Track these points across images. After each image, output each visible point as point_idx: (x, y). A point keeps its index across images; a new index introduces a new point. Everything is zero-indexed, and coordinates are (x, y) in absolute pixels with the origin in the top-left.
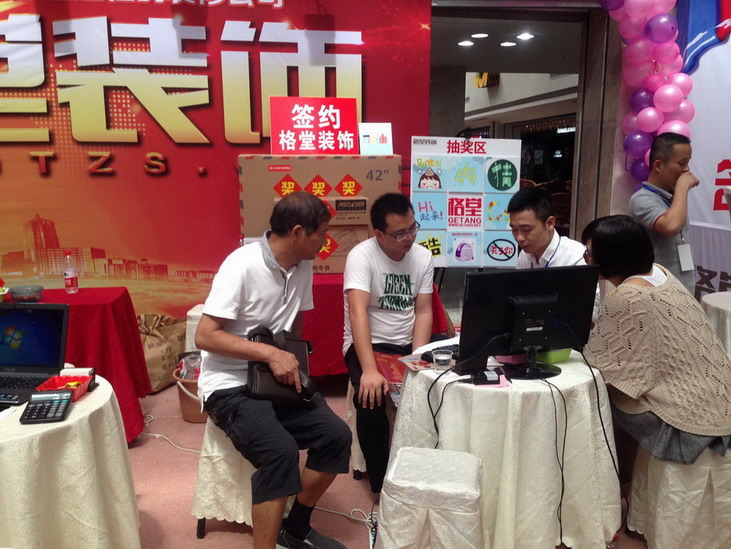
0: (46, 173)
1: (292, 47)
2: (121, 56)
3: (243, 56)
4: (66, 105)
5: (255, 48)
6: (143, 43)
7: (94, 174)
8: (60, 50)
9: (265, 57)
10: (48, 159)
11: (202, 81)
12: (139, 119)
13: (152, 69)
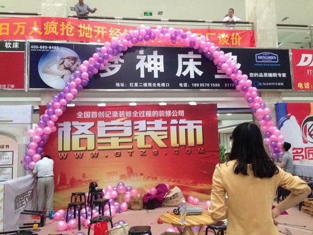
0: (131, 156)
1: (186, 125)
2: (149, 129)
3: (175, 127)
4: (136, 140)
5: (178, 125)
6: (153, 125)
7: (141, 155)
8: (136, 128)
9: (180, 127)
10: (132, 152)
11: (166, 133)
12: (152, 142)
13: (155, 131)
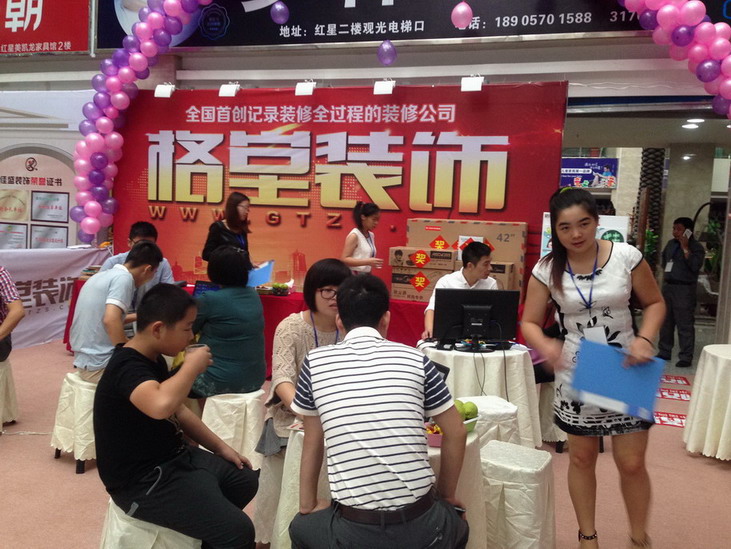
0: (304, 225)
1: (458, 148)
2: (353, 156)
3: (425, 154)
4: (319, 185)
5: (433, 149)
6: (365, 147)
7: (330, 227)
8: (320, 152)
9: (440, 155)
10: (306, 217)
11: (398, 170)
12: (359, 194)
13: (369, 163)
